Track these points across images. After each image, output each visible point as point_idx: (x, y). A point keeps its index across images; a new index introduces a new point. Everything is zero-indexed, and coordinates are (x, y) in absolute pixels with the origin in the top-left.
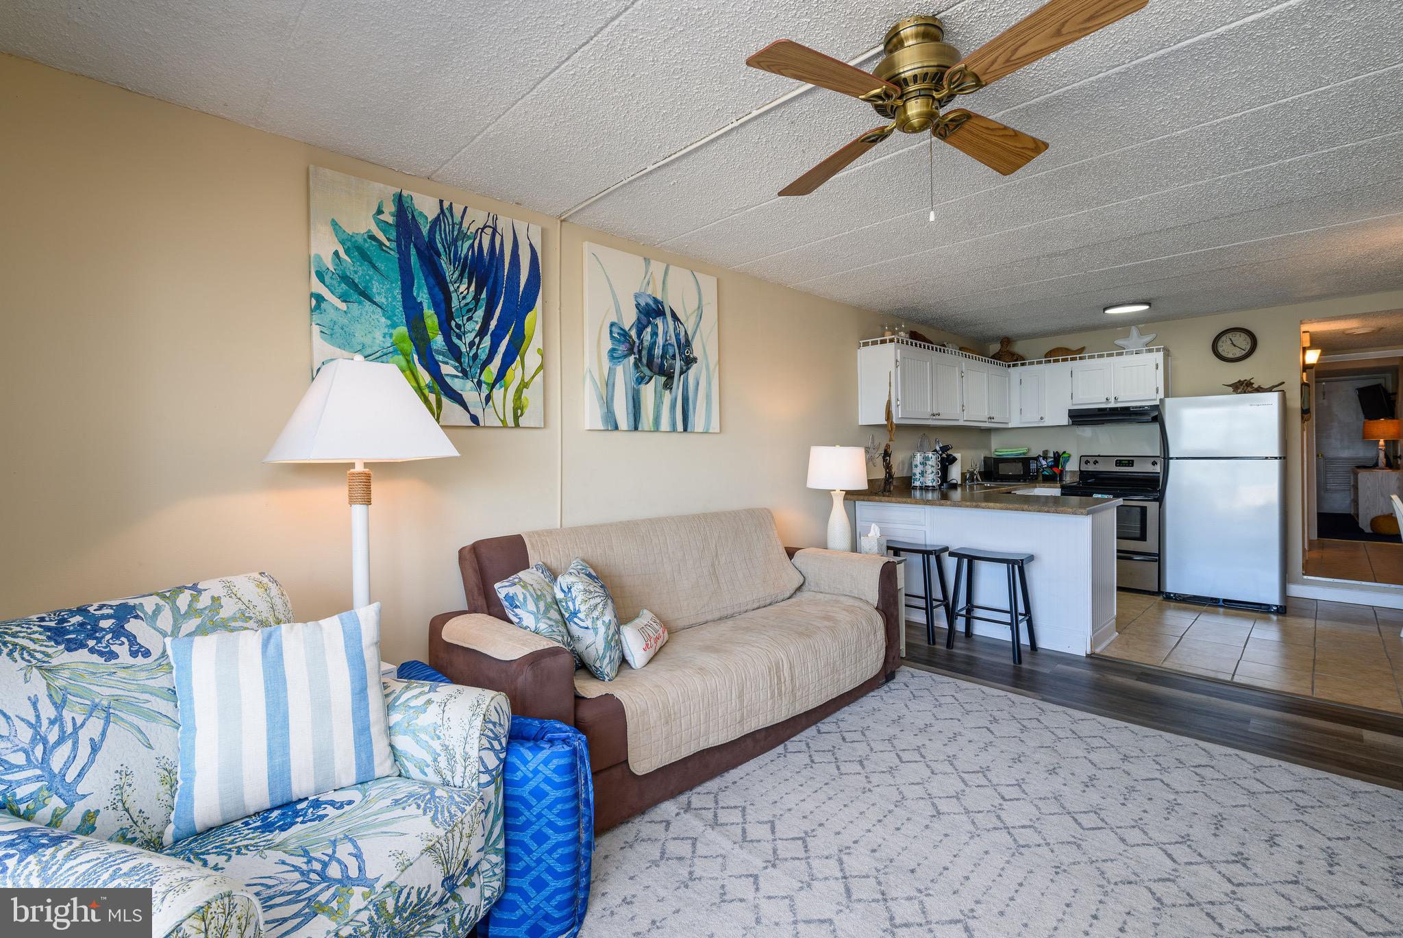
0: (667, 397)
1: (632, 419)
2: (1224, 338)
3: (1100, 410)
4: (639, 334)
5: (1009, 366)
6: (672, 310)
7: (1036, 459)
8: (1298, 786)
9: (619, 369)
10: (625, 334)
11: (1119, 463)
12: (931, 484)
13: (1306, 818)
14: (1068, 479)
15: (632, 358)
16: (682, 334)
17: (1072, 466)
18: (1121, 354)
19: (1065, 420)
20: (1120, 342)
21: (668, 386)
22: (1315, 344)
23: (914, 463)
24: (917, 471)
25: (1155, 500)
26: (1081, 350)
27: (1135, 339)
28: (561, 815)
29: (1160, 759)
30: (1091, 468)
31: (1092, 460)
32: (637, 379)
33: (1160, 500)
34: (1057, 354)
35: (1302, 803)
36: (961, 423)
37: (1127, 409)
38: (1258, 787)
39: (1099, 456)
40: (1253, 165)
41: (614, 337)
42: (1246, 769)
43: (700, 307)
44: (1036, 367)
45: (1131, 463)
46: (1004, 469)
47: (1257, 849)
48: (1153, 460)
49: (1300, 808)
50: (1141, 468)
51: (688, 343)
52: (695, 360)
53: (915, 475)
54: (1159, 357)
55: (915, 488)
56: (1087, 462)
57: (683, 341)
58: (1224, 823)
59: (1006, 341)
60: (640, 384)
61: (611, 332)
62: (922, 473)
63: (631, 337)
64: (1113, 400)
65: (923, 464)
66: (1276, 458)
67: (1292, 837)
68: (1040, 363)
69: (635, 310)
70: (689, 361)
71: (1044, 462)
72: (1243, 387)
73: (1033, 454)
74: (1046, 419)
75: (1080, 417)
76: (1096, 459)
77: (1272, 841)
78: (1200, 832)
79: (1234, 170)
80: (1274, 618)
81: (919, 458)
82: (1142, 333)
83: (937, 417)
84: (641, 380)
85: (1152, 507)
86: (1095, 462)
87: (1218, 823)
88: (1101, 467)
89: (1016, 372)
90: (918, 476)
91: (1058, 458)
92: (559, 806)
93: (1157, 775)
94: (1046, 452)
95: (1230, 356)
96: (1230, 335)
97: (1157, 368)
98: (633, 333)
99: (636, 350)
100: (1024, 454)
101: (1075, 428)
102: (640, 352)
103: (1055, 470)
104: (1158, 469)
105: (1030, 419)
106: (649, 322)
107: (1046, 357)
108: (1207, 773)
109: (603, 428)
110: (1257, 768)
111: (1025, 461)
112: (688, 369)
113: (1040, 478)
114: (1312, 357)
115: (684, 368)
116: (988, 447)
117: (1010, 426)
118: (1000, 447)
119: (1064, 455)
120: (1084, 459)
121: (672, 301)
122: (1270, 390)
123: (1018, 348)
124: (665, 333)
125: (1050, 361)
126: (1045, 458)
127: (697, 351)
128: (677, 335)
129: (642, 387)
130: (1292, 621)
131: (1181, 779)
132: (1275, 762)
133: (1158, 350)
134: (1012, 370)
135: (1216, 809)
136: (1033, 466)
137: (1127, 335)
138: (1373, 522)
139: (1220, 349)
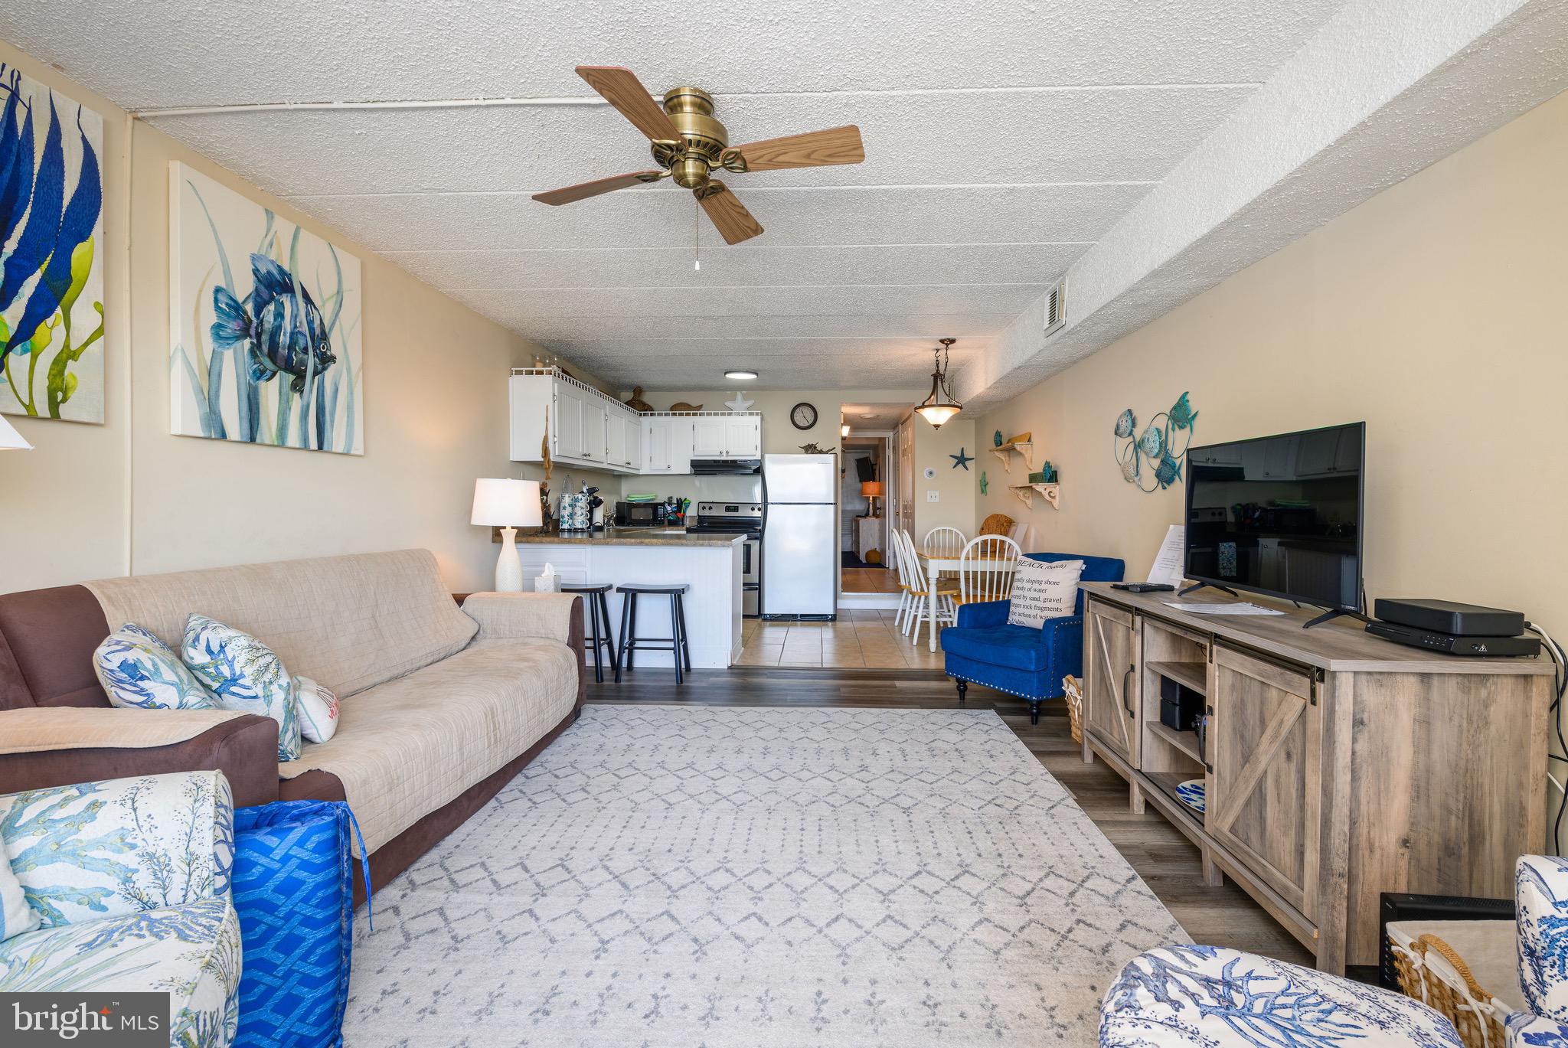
0: (296, 401)
1: (246, 425)
2: (797, 410)
3: (715, 461)
4: (258, 311)
5: (641, 415)
6: (303, 289)
7: (663, 504)
8: (876, 720)
9: (228, 355)
10: (236, 308)
11: (728, 509)
12: (580, 527)
13: (886, 736)
14: (687, 523)
15: (247, 343)
16: (317, 323)
17: (691, 512)
18: (729, 414)
19: (687, 469)
20: (728, 404)
21: (298, 386)
22: (848, 421)
23: (562, 505)
24: (566, 513)
25: (756, 538)
26: (700, 407)
27: (739, 403)
28: (322, 905)
29: (801, 725)
30: (707, 513)
31: (707, 506)
32: (254, 372)
33: (761, 539)
34: (681, 408)
35: (881, 729)
36: (605, 466)
37: (735, 461)
38: (858, 726)
39: (713, 502)
40: (852, 283)
41: (220, 308)
42: (849, 718)
43: (339, 292)
44: (663, 418)
45: (736, 509)
46: (637, 514)
47: (869, 760)
48: (751, 506)
49: (882, 732)
50: (744, 513)
51: (324, 336)
52: (333, 359)
53: (563, 517)
54: (757, 419)
55: (563, 530)
56: (704, 508)
57: (318, 331)
58: (849, 751)
59: (638, 391)
60: (258, 379)
61: (216, 300)
62: (572, 516)
63: (245, 312)
64: (724, 453)
65: (573, 506)
66: (832, 504)
67: (883, 748)
68: (666, 415)
69: (252, 278)
70: (326, 360)
71: (669, 508)
72: (811, 449)
73: (660, 500)
74: (672, 467)
75: (702, 468)
76: (711, 505)
77: (875, 754)
78: (839, 760)
79: (841, 283)
80: (830, 624)
81: (567, 500)
82: (745, 398)
83: (588, 458)
84: (259, 374)
85: (755, 545)
86: (710, 508)
87: (846, 752)
88: (714, 513)
89: (647, 421)
90: (566, 519)
91: (681, 504)
92: (320, 894)
93: (803, 735)
94: (670, 498)
95: (801, 425)
96: (801, 408)
97: (756, 430)
98: (249, 308)
99: (252, 332)
100: (652, 499)
101: (694, 477)
102: (259, 335)
103: (679, 515)
104: (757, 514)
105: (659, 467)
106: (272, 298)
107: (671, 409)
108: (829, 725)
109: (202, 435)
110: (854, 716)
111: (655, 506)
112: (324, 369)
113: (666, 523)
114: (846, 431)
115: (320, 367)
116: (619, 493)
117: (643, 472)
118: (630, 492)
119: (686, 502)
120: (701, 505)
121: (304, 276)
122: (826, 453)
123: (647, 398)
124: (295, 317)
125: (675, 414)
126: (670, 504)
127: (335, 347)
128: (310, 323)
129: (262, 384)
130: (839, 624)
131: (817, 733)
132: (862, 710)
133: (757, 414)
134: (643, 418)
135: (841, 745)
136: (661, 511)
137: (734, 399)
138: (867, 555)
139: (796, 419)
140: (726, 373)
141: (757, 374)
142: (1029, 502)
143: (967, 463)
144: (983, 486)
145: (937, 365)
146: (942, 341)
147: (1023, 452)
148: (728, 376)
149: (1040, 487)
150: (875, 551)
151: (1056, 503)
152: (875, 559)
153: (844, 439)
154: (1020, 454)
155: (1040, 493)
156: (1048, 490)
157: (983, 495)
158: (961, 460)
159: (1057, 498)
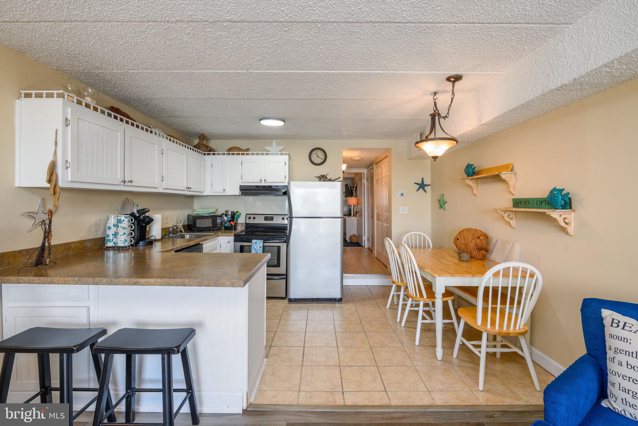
2: (314, 153)
3: (257, 186)
5: (205, 154)
7: (221, 216)
11: (266, 219)
12: (123, 245)
14: (240, 228)
17: (241, 220)
18: (267, 154)
19: (237, 192)
20: (267, 148)
22: (345, 161)
23: (108, 225)
24: (111, 232)
25: (285, 242)
26: (248, 150)
27: (274, 147)
30: (252, 221)
31: (252, 217)
33: (287, 242)
34: (233, 150)
36: (160, 190)
37: (270, 187)
39: (256, 214)
44: (221, 157)
45: (272, 219)
46: (200, 224)
48: (282, 216)
50: (277, 221)
53: (108, 236)
54: (287, 157)
55: (108, 248)
56: (250, 218)
59: (203, 137)
62: (116, 234)
64: (263, 181)
65: (116, 226)
66: (339, 218)
68: (224, 154)
71: (226, 218)
72: (323, 178)
73: (219, 213)
74: (227, 191)
75: (246, 191)
80: (338, 304)
81: (112, 221)
82: (278, 145)
83: (130, 184)
85: (283, 246)
86: (254, 218)
88: (256, 221)
89: (209, 159)
90: (111, 237)
91: (234, 216)
94: (227, 211)
95: (316, 162)
96: (316, 151)
97: (285, 165)
100: (213, 213)
101: (243, 197)
103: (233, 223)
104: (286, 222)
105: (216, 190)
107: (228, 151)
111: (213, 218)
113: (223, 228)
114: (344, 168)
116: (192, 208)
117: (205, 194)
118: (199, 209)
119: (238, 214)
120: (248, 216)
122: (334, 181)
123: (212, 144)
125: (229, 154)
126: (226, 215)
130: (345, 304)
133: (286, 154)
134: (206, 157)
136: (219, 221)
137: (271, 145)
138: (351, 238)
139: (312, 158)
140: (261, 120)
141: (284, 121)
142: (513, 222)
143: (426, 188)
144: (441, 204)
145: (435, 105)
146: (448, 79)
147: (508, 180)
148: (263, 122)
149: (555, 214)
150: (355, 235)
151: (571, 229)
152: (355, 240)
153: (343, 172)
154: (504, 181)
155: (555, 220)
156: (563, 217)
157: (442, 210)
158: (422, 186)
159: (572, 224)
